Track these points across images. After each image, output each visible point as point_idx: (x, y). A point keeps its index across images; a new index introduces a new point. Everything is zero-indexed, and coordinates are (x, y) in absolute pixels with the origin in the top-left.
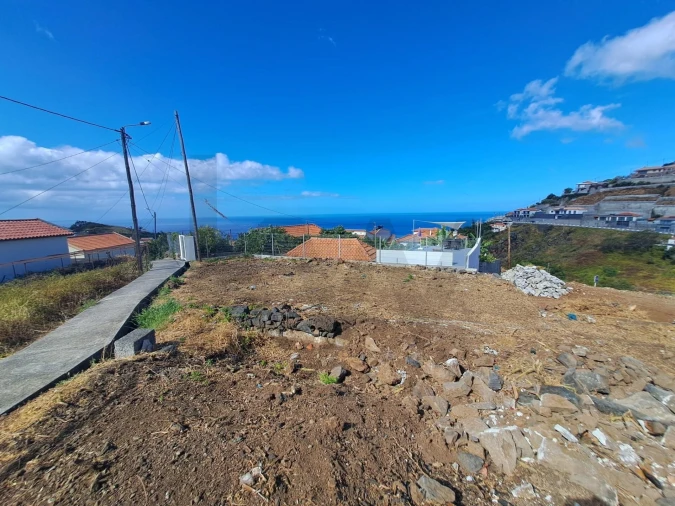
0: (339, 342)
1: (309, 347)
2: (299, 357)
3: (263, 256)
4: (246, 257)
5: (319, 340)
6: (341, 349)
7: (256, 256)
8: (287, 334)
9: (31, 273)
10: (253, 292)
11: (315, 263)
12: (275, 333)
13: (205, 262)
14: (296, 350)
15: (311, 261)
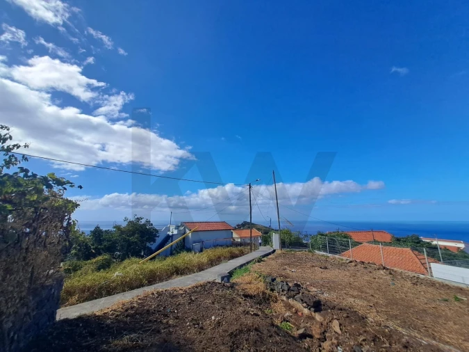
0: (318, 317)
1: (300, 314)
2: (291, 317)
3: (322, 253)
4: (310, 251)
5: (306, 311)
6: (317, 322)
7: (317, 252)
8: (291, 301)
9: (217, 245)
10: (291, 273)
11: (353, 264)
12: (284, 298)
13: (284, 250)
14: (292, 312)
15: (351, 262)
